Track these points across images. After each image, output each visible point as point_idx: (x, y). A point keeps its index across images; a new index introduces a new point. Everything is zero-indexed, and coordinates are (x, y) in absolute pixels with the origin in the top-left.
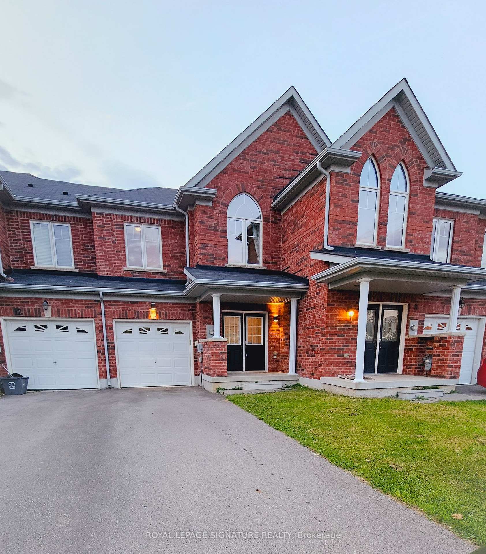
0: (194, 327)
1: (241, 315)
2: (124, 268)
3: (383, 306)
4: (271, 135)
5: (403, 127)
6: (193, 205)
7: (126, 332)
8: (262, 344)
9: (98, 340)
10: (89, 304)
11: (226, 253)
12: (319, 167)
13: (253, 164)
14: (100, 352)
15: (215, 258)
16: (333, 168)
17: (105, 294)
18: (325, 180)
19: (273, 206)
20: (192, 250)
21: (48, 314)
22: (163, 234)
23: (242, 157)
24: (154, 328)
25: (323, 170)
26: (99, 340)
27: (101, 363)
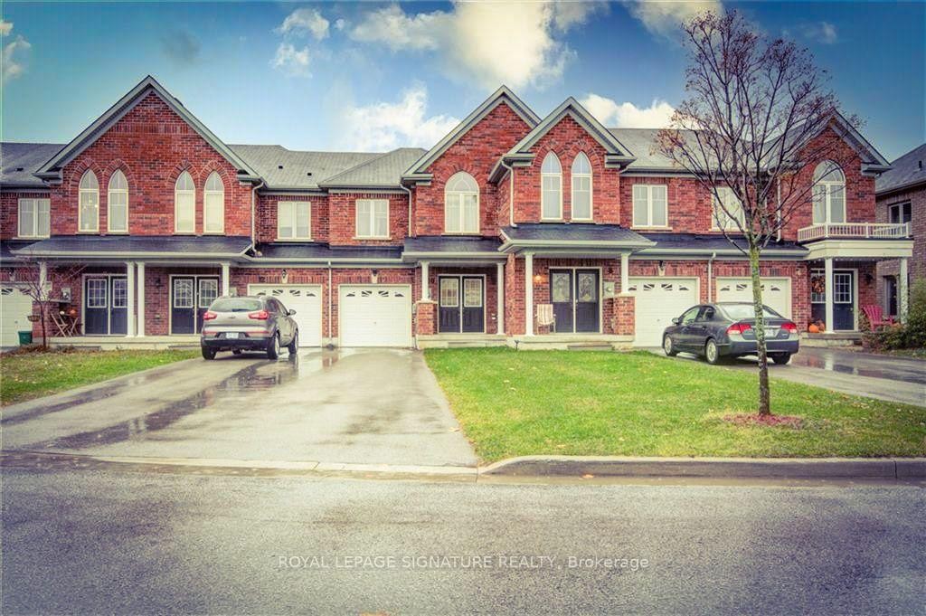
0: (413, 290)
1: (458, 278)
2: (354, 238)
3: (577, 270)
4: (486, 122)
5: (580, 126)
6: (415, 184)
7: (350, 295)
8: (481, 306)
9: (323, 302)
10: (319, 272)
11: (443, 222)
12: (503, 164)
13: (468, 147)
14: (325, 313)
15: (432, 229)
16: (515, 165)
17: (332, 263)
18: (510, 173)
19: (489, 179)
20: (414, 221)
21: (285, 281)
22: (390, 205)
23: (460, 143)
24: (375, 291)
25: (507, 167)
26: (325, 303)
27: (325, 323)
